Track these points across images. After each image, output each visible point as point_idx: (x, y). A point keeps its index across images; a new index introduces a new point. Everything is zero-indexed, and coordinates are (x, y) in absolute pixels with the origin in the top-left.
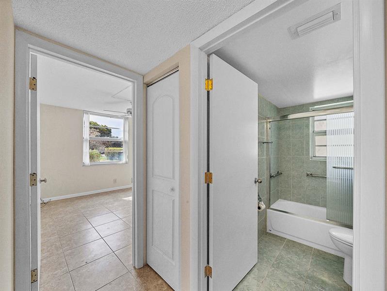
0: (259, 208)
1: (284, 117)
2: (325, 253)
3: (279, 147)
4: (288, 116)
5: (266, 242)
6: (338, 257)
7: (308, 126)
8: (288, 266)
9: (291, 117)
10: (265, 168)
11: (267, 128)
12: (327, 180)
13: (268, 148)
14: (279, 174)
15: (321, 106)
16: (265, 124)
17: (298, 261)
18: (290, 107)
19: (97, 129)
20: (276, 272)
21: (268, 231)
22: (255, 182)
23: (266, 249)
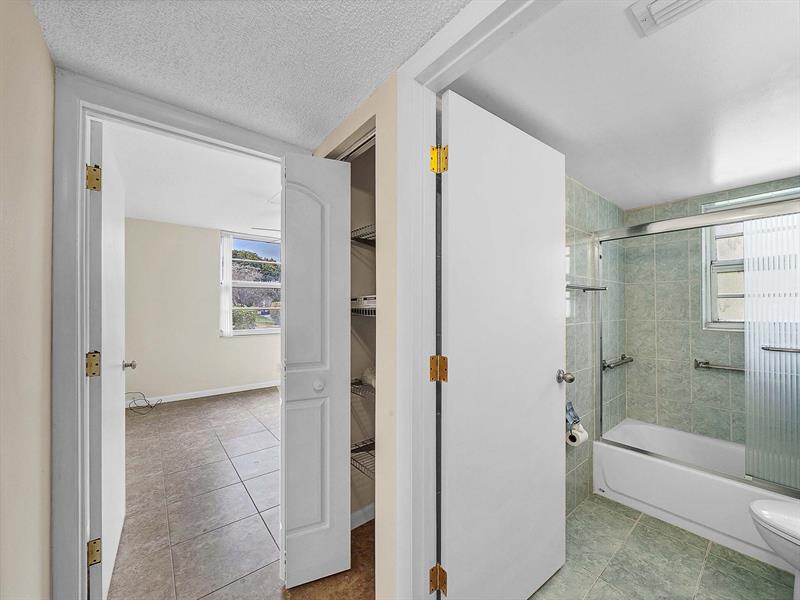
0: (573, 438)
1: (638, 230)
2: (743, 556)
3: (624, 301)
4: (648, 227)
5: (591, 517)
6: (778, 570)
7: (697, 250)
8: (641, 581)
9: (654, 228)
10: (590, 346)
11: (593, 256)
12: (747, 379)
13: (596, 302)
14: (625, 361)
15: (731, 201)
16: (589, 247)
17: (670, 570)
18: (651, 207)
19: (255, 265)
20: (609, 592)
21: (596, 491)
22: (559, 380)
23: (589, 534)
